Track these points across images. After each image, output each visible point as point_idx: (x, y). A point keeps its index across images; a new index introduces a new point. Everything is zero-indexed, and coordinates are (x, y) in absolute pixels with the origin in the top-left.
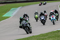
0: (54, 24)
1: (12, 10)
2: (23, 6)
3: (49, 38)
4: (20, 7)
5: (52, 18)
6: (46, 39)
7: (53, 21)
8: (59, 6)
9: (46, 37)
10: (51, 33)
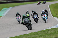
0: (45, 22)
1: (3, 10)
2: (14, 6)
3: (39, 36)
4: (11, 7)
5: (43, 17)
6: (36, 37)
7: (45, 19)
8: (49, 6)
9: (36, 36)
10: (41, 31)
